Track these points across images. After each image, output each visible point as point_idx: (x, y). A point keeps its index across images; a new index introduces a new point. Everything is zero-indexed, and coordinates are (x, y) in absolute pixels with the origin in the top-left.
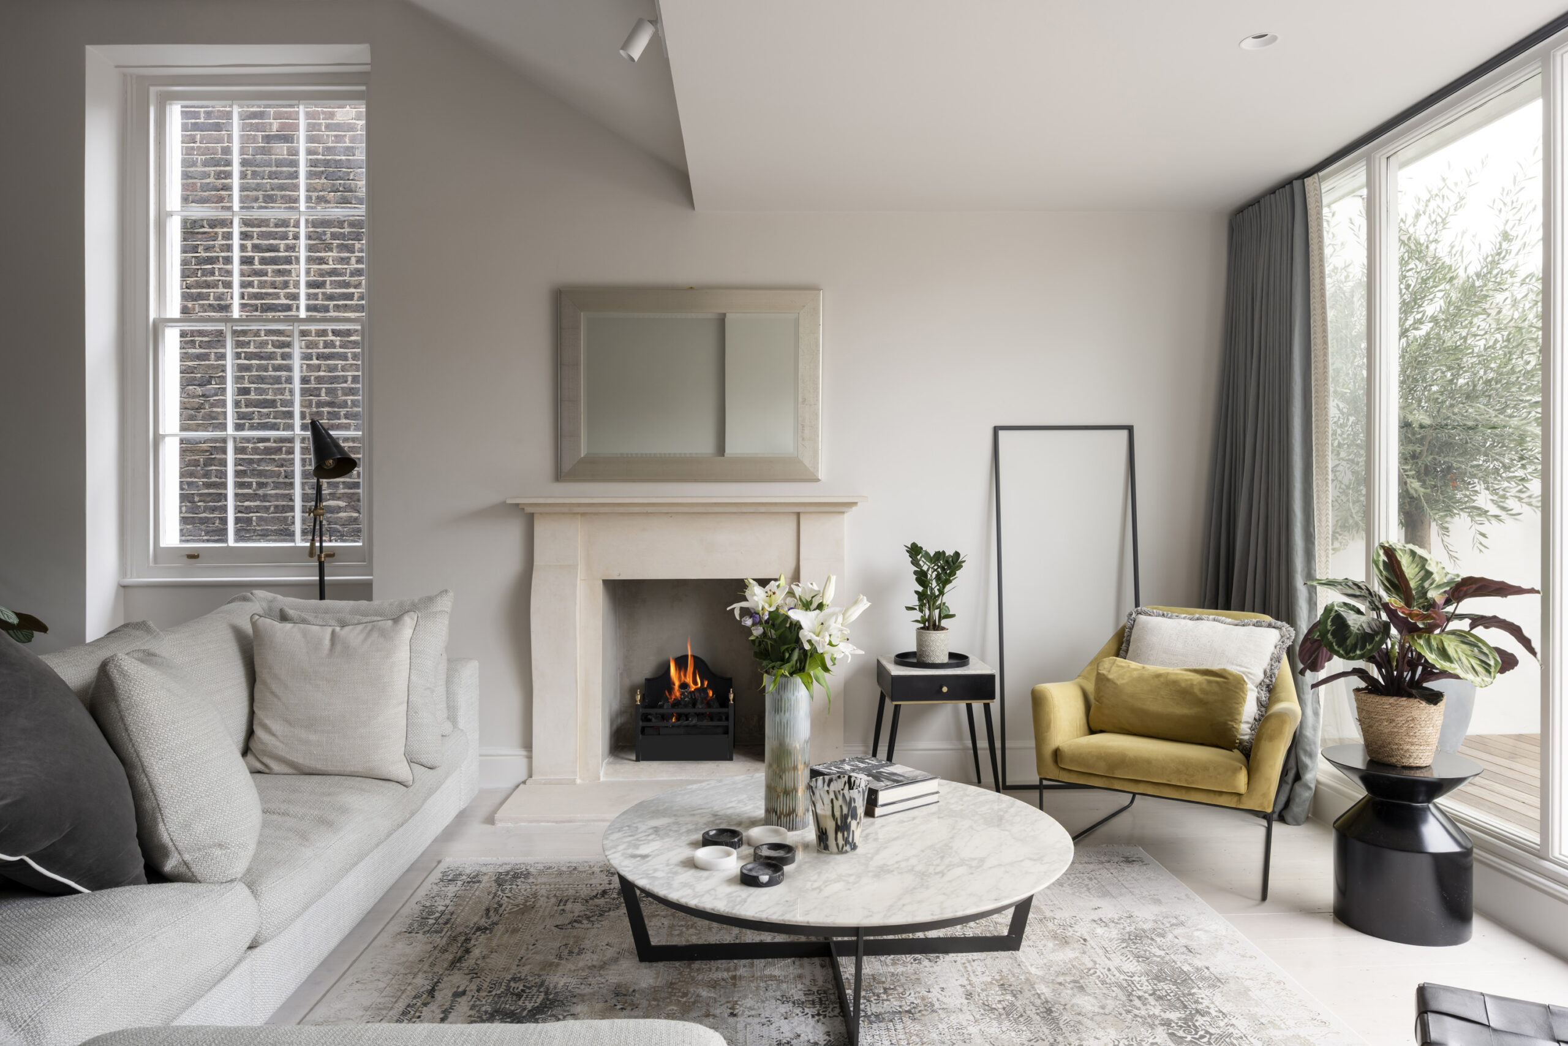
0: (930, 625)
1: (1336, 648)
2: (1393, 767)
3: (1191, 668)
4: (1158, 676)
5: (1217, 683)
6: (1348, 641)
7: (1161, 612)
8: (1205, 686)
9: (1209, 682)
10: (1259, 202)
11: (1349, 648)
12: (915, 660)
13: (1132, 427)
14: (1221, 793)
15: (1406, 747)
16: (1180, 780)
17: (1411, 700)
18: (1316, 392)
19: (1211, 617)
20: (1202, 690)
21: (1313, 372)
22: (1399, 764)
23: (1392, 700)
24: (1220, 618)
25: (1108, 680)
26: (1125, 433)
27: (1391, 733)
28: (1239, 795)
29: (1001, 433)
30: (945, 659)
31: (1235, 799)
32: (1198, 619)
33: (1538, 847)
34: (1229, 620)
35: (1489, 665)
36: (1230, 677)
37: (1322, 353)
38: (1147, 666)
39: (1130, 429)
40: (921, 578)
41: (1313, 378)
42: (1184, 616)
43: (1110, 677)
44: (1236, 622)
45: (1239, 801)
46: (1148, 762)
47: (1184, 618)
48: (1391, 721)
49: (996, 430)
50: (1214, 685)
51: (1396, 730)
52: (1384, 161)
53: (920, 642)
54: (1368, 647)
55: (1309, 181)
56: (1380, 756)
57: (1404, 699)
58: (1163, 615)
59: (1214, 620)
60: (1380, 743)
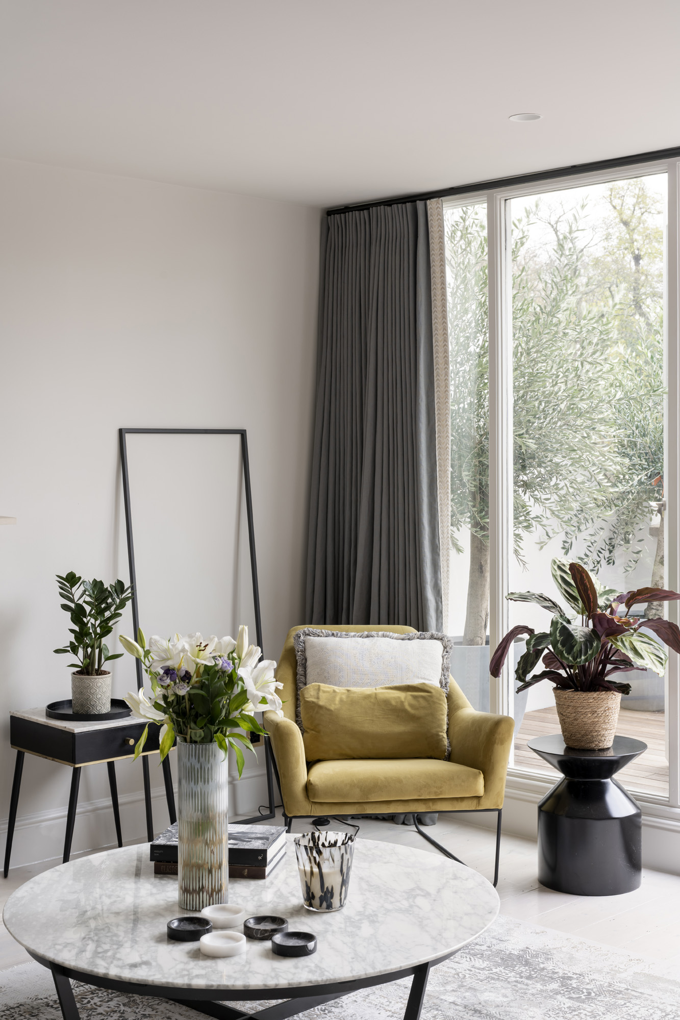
0: (88, 670)
1: (566, 655)
2: (592, 751)
3: (391, 685)
4: (367, 697)
5: (423, 697)
6: (575, 648)
7: (330, 632)
8: (414, 702)
9: (415, 697)
10: (369, 209)
11: (576, 655)
12: (70, 712)
13: (245, 431)
14: (462, 799)
15: (603, 733)
16: (429, 793)
17: (608, 693)
18: (438, 409)
19: (380, 633)
20: (411, 706)
21: (436, 390)
22: (596, 748)
23: (595, 695)
24: (388, 633)
25: (320, 707)
26: (238, 437)
27: (594, 723)
28: (478, 798)
29: (128, 438)
30: (106, 708)
31: (475, 802)
32: (368, 636)
33: (668, 799)
34: (396, 635)
35: (661, 659)
36: (432, 691)
37: (444, 372)
38: (353, 689)
39: (243, 434)
40: (78, 614)
41: (436, 395)
42: (353, 634)
43: (321, 703)
44: (403, 636)
45: (479, 803)
46: (399, 781)
47: (354, 636)
48: (594, 712)
49: (121, 433)
50: (421, 700)
51: (596, 720)
52: (503, 202)
53: (78, 689)
54: (590, 652)
55: (432, 204)
56: (583, 744)
57: (604, 693)
58: (333, 635)
59: (384, 636)
60: (583, 732)
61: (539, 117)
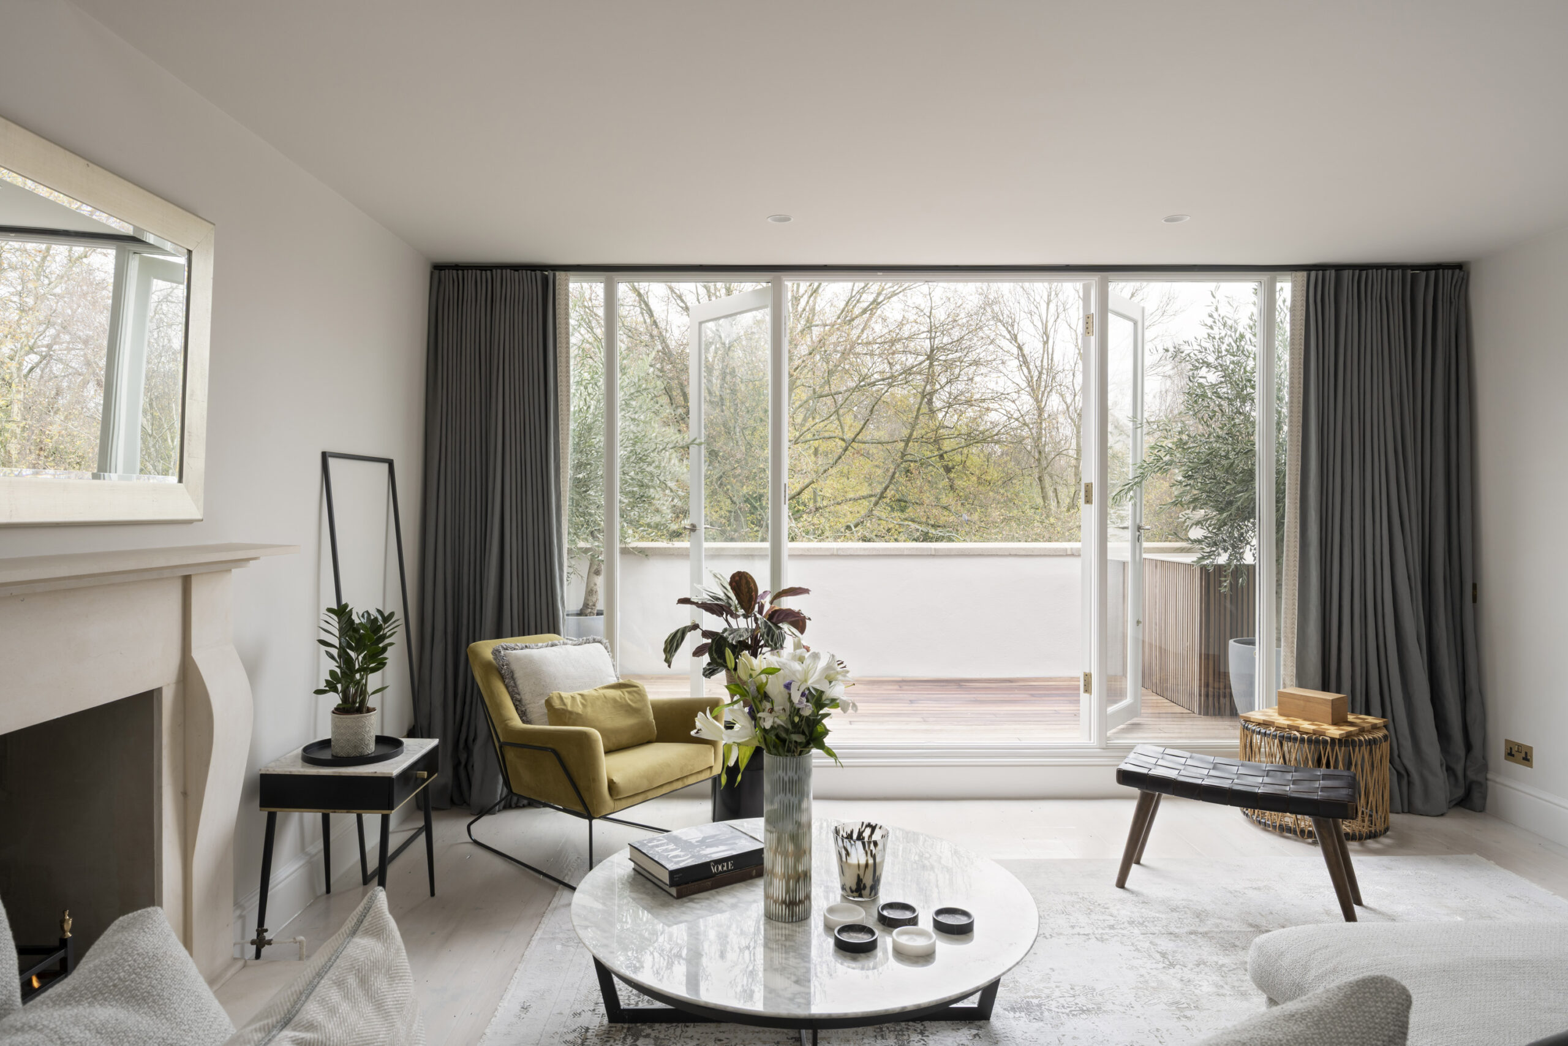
13: (390, 460)
26: (386, 466)
28: (711, 768)
29: (331, 462)
31: (709, 772)
39: (391, 463)
49: (325, 456)
55: (560, 275)
61: (789, 219)
